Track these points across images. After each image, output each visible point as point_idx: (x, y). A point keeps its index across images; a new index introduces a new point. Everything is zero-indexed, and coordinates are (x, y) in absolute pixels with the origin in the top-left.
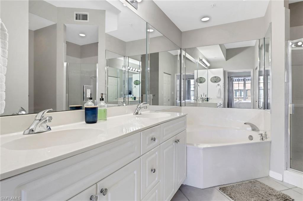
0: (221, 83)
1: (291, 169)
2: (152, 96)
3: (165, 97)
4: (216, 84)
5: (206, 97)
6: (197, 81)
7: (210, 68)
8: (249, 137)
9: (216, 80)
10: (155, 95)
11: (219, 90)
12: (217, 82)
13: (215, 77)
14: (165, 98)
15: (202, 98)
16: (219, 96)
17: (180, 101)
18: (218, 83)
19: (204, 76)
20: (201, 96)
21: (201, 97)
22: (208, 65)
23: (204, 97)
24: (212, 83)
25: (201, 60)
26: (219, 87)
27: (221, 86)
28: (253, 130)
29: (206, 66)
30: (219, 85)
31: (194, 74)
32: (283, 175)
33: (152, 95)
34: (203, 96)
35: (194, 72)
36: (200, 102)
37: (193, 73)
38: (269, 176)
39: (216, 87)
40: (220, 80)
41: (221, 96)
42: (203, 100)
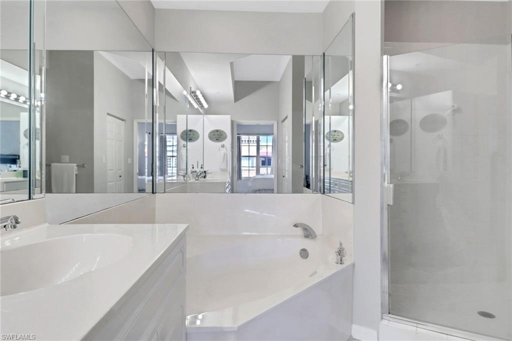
0: (228, 142)
1: (390, 315)
2: (75, 168)
3: (110, 170)
4: (219, 144)
5: (202, 170)
6: (182, 137)
7: (207, 112)
8: (301, 253)
9: (217, 136)
10: (83, 166)
11: (224, 155)
12: (221, 141)
13: (217, 131)
14: (111, 172)
15: (194, 172)
16: (224, 167)
17: (151, 178)
18: (222, 143)
19: (197, 128)
20: (193, 168)
21: (193, 170)
22: (206, 106)
23: (198, 170)
24: (211, 141)
25: (193, 92)
26: (223, 151)
27: (227, 150)
28: (307, 236)
29: (202, 106)
30: (223, 146)
31: (176, 122)
32: (377, 333)
33: (76, 164)
34: (195, 166)
35: (176, 119)
36: (193, 180)
37: (173, 120)
38: (351, 336)
39: (219, 150)
40: (225, 138)
41: (227, 167)
42: (198, 176)
